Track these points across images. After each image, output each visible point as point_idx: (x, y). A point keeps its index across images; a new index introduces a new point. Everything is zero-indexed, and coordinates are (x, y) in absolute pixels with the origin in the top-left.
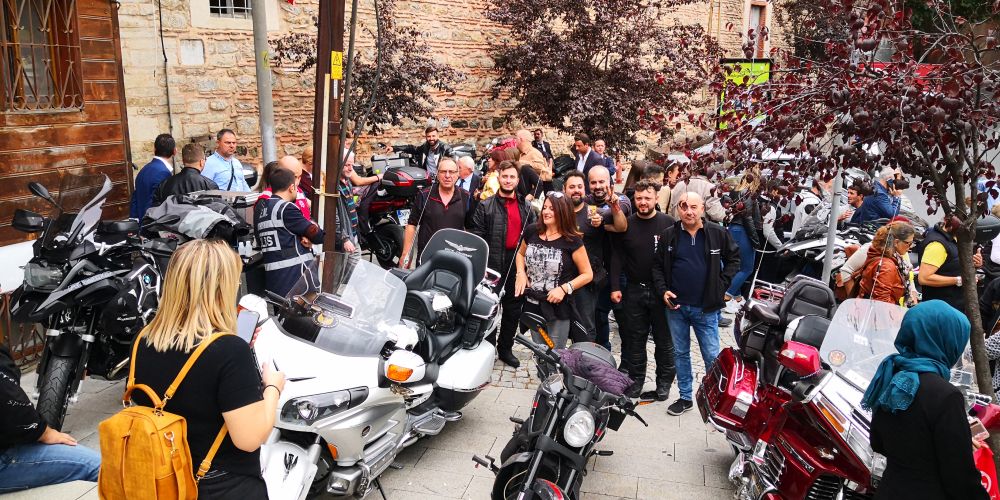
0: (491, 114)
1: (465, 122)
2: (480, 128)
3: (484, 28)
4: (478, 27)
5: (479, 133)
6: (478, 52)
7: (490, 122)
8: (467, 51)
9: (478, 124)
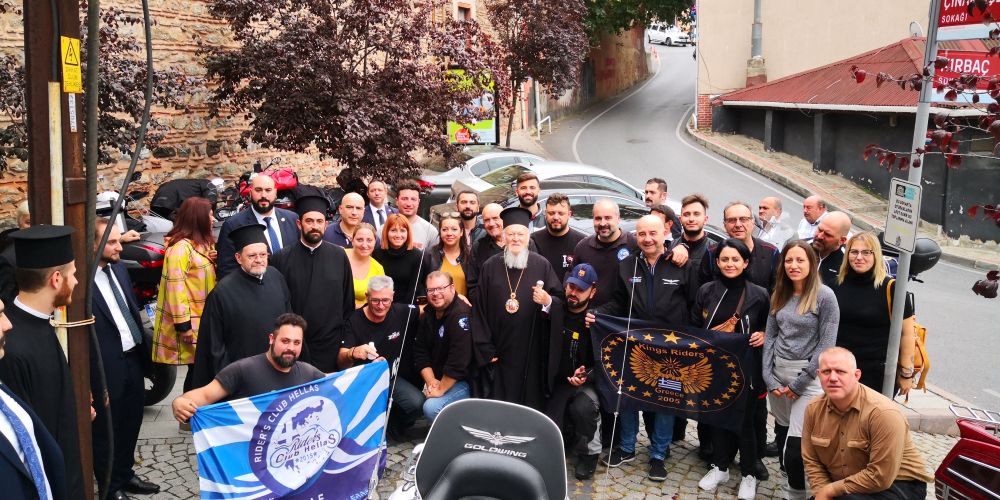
0: (204, 138)
1: (171, 149)
2: (191, 157)
3: (185, 23)
4: (176, 21)
5: (192, 163)
6: (180, 56)
7: (203, 148)
8: (165, 53)
9: (189, 151)
